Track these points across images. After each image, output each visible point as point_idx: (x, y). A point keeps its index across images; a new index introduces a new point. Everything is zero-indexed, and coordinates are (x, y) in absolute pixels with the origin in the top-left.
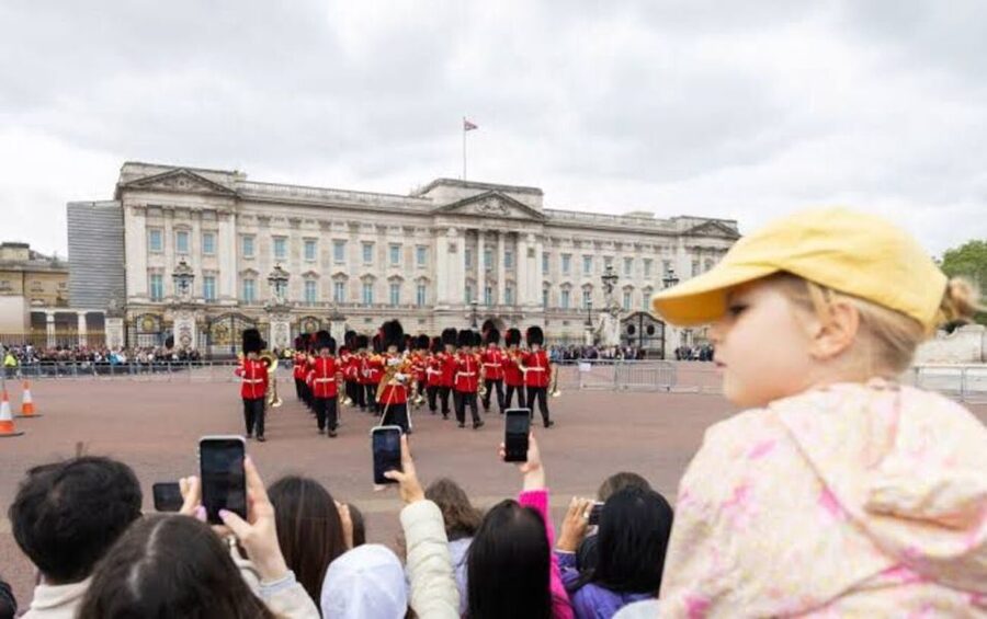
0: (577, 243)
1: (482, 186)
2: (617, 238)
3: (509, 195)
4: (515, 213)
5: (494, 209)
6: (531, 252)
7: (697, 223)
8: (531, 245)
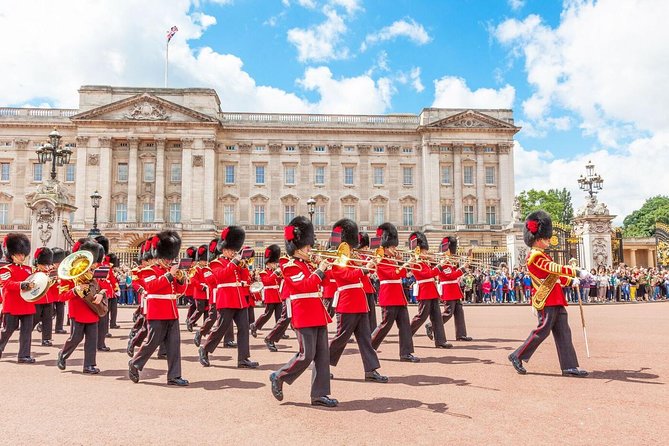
0: (275, 149)
1: (126, 90)
2: (332, 140)
3: (165, 97)
4: (176, 117)
5: (146, 114)
6: (198, 161)
7: (444, 116)
8: (198, 153)
